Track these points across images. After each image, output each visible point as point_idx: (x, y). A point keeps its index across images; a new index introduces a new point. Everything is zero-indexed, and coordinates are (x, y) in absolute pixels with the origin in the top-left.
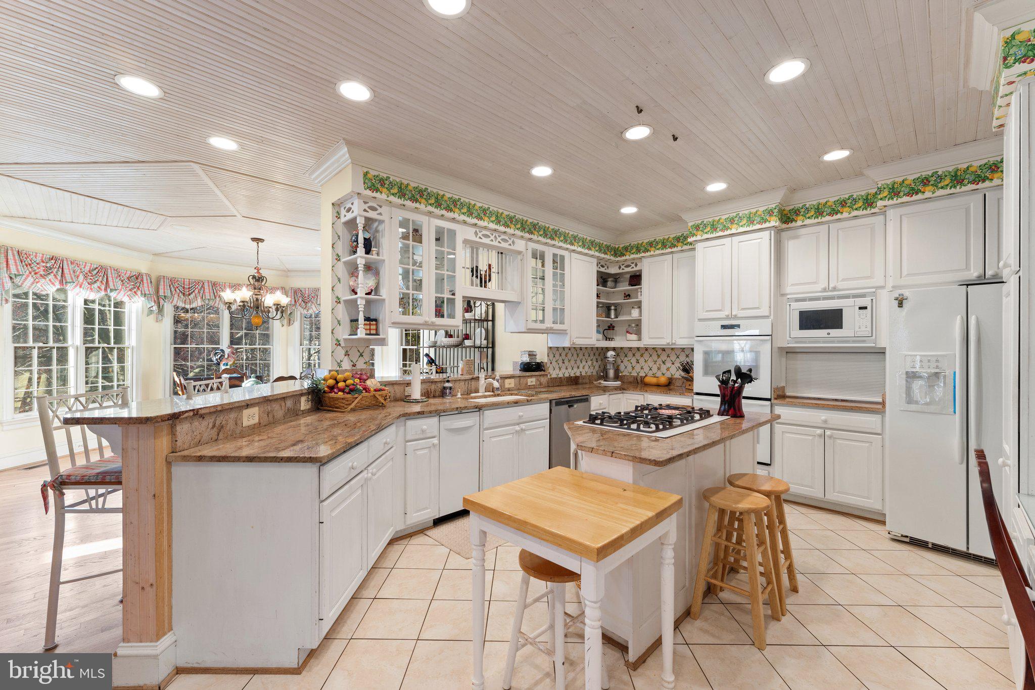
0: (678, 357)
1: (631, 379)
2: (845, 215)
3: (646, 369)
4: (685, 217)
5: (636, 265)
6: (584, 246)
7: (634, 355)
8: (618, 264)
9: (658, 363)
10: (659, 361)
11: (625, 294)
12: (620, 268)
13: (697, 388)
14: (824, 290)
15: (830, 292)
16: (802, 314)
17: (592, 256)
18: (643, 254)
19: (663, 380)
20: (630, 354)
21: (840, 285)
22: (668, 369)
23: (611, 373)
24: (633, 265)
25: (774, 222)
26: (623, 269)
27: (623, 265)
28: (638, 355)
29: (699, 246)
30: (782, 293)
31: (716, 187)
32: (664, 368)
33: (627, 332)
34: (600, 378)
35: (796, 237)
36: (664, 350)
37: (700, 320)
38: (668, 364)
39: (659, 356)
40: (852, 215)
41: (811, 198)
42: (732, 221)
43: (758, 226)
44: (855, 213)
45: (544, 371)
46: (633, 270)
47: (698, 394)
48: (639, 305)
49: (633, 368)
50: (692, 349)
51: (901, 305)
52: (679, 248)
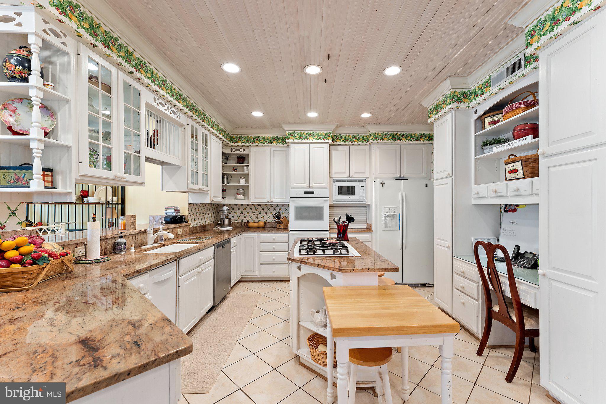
0: (269, 210)
1: (237, 225)
2: (356, 143)
3: (248, 218)
4: (284, 126)
5: (244, 150)
6: (218, 131)
7: (239, 209)
8: (231, 147)
9: (256, 214)
10: (257, 213)
11: (233, 168)
12: (231, 150)
13: (291, 227)
14: (349, 177)
16: (339, 188)
17: (220, 139)
18: (251, 144)
19: (261, 224)
20: (236, 208)
21: (355, 175)
22: (262, 217)
23: (226, 221)
24: (242, 150)
25: (330, 140)
26: (234, 151)
27: (234, 149)
28: (242, 209)
29: (292, 146)
30: (331, 176)
31: (312, 115)
32: (260, 217)
33: (237, 194)
34: (218, 225)
35: (337, 150)
36: (260, 205)
37: (292, 188)
38: (263, 214)
39: (256, 209)
40: (358, 144)
41: (343, 132)
42: (310, 135)
43: (323, 141)
44: (360, 143)
45: (186, 222)
46: (241, 153)
47: (291, 231)
48: (246, 177)
49: (238, 217)
50: (289, 205)
51: (383, 186)
52: (275, 144)
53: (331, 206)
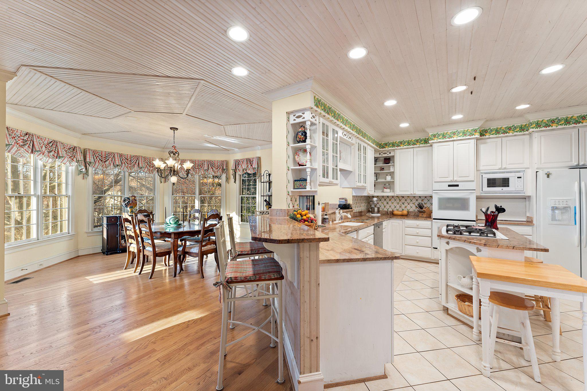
0: (411, 201)
1: (384, 213)
2: (511, 134)
3: (393, 207)
4: (428, 130)
5: (390, 153)
6: (372, 142)
7: (385, 200)
8: (379, 152)
9: (399, 204)
10: (401, 203)
11: (381, 168)
12: (380, 154)
13: (434, 216)
14: (500, 169)
15: (503, 170)
16: (489, 180)
17: (373, 147)
18: (396, 148)
19: (405, 212)
20: (383, 200)
21: (508, 166)
22: (406, 207)
23: (376, 209)
24: (388, 153)
25: (477, 135)
26: (382, 155)
27: (382, 153)
28: (388, 200)
29: (435, 145)
30: (478, 169)
31: (457, 117)
32: (403, 206)
33: (384, 188)
34: (369, 211)
35: (485, 143)
36: (403, 197)
37: (435, 182)
38: (406, 204)
39: (400, 200)
40: (514, 134)
41: (494, 125)
42: (454, 134)
43: (469, 137)
44: (516, 133)
45: (351, 208)
46: (388, 155)
47: (434, 219)
48: (392, 174)
49: (385, 207)
50: (431, 197)
51: (548, 176)
52: (418, 146)
53: (478, 198)
